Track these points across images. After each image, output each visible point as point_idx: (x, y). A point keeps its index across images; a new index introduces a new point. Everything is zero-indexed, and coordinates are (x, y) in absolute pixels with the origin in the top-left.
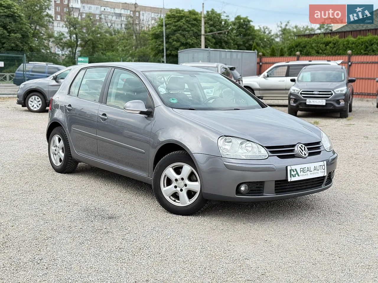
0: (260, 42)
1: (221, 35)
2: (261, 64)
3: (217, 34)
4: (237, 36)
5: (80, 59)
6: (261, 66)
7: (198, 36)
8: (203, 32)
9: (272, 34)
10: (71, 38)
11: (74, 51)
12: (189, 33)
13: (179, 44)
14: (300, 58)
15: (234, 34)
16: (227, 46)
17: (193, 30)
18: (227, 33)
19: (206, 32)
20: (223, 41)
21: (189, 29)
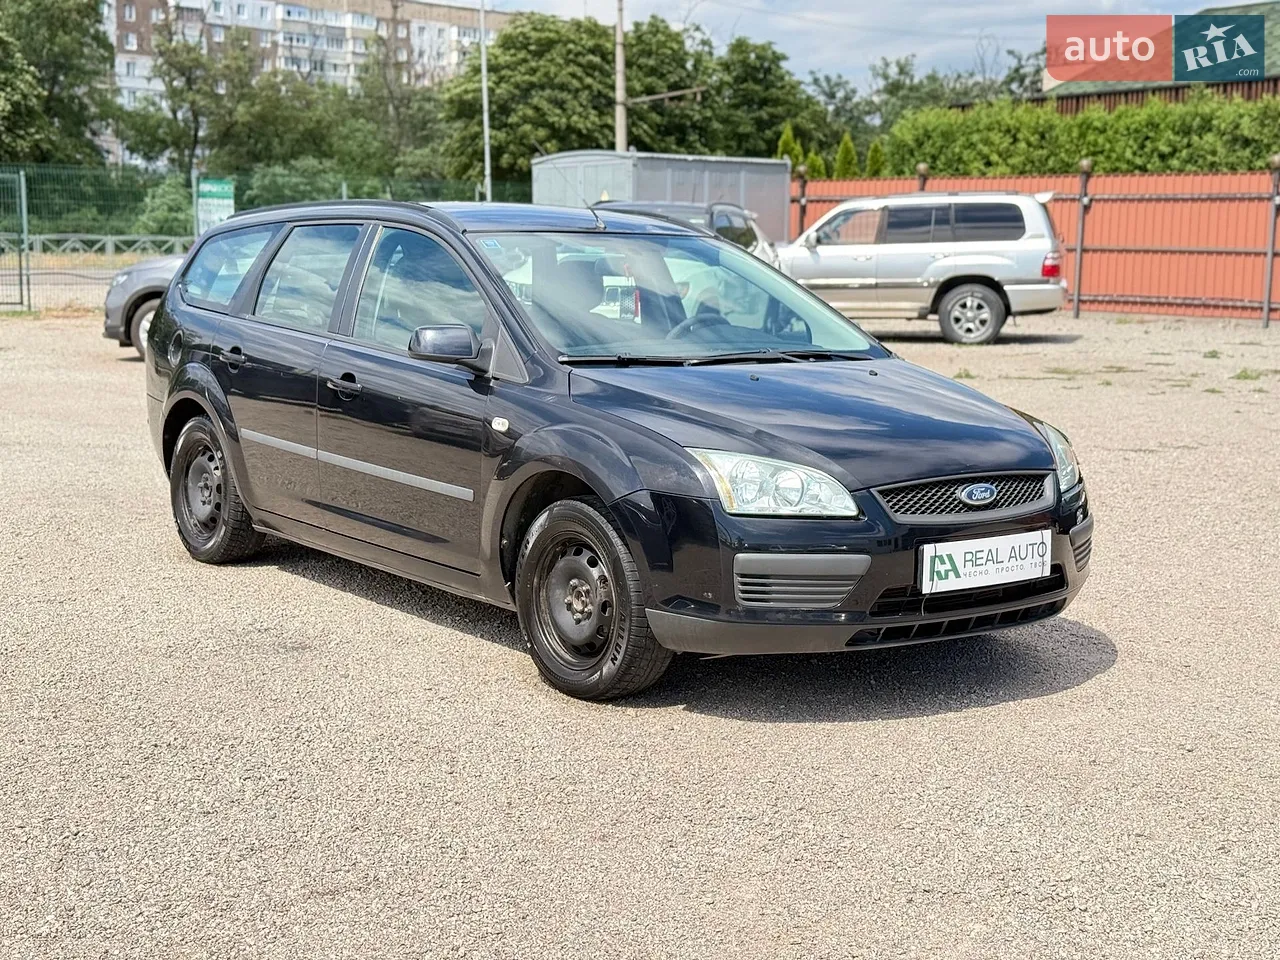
0: (812, 126)
1: (682, 104)
2: (803, 201)
3: (667, 102)
4: (736, 107)
5: (205, 187)
6: (803, 209)
7: (604, 104)
8: (620, 94)
9: (856, 99)
10: (174, 113)
11: (187, 159)
12: (575, 97)
13: (542, 133)
14: (929, 182)
15: (727, 101)
16: (703, 140)
17: (589, 87)
18: (699, 98)
19: (630, 92)
20: (688, 123)
21: (576, 83)
